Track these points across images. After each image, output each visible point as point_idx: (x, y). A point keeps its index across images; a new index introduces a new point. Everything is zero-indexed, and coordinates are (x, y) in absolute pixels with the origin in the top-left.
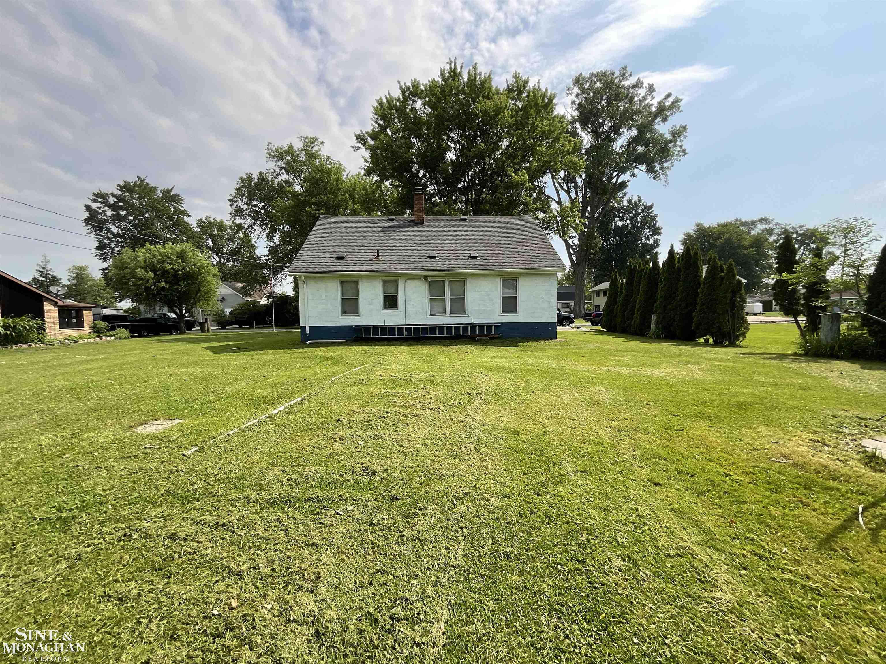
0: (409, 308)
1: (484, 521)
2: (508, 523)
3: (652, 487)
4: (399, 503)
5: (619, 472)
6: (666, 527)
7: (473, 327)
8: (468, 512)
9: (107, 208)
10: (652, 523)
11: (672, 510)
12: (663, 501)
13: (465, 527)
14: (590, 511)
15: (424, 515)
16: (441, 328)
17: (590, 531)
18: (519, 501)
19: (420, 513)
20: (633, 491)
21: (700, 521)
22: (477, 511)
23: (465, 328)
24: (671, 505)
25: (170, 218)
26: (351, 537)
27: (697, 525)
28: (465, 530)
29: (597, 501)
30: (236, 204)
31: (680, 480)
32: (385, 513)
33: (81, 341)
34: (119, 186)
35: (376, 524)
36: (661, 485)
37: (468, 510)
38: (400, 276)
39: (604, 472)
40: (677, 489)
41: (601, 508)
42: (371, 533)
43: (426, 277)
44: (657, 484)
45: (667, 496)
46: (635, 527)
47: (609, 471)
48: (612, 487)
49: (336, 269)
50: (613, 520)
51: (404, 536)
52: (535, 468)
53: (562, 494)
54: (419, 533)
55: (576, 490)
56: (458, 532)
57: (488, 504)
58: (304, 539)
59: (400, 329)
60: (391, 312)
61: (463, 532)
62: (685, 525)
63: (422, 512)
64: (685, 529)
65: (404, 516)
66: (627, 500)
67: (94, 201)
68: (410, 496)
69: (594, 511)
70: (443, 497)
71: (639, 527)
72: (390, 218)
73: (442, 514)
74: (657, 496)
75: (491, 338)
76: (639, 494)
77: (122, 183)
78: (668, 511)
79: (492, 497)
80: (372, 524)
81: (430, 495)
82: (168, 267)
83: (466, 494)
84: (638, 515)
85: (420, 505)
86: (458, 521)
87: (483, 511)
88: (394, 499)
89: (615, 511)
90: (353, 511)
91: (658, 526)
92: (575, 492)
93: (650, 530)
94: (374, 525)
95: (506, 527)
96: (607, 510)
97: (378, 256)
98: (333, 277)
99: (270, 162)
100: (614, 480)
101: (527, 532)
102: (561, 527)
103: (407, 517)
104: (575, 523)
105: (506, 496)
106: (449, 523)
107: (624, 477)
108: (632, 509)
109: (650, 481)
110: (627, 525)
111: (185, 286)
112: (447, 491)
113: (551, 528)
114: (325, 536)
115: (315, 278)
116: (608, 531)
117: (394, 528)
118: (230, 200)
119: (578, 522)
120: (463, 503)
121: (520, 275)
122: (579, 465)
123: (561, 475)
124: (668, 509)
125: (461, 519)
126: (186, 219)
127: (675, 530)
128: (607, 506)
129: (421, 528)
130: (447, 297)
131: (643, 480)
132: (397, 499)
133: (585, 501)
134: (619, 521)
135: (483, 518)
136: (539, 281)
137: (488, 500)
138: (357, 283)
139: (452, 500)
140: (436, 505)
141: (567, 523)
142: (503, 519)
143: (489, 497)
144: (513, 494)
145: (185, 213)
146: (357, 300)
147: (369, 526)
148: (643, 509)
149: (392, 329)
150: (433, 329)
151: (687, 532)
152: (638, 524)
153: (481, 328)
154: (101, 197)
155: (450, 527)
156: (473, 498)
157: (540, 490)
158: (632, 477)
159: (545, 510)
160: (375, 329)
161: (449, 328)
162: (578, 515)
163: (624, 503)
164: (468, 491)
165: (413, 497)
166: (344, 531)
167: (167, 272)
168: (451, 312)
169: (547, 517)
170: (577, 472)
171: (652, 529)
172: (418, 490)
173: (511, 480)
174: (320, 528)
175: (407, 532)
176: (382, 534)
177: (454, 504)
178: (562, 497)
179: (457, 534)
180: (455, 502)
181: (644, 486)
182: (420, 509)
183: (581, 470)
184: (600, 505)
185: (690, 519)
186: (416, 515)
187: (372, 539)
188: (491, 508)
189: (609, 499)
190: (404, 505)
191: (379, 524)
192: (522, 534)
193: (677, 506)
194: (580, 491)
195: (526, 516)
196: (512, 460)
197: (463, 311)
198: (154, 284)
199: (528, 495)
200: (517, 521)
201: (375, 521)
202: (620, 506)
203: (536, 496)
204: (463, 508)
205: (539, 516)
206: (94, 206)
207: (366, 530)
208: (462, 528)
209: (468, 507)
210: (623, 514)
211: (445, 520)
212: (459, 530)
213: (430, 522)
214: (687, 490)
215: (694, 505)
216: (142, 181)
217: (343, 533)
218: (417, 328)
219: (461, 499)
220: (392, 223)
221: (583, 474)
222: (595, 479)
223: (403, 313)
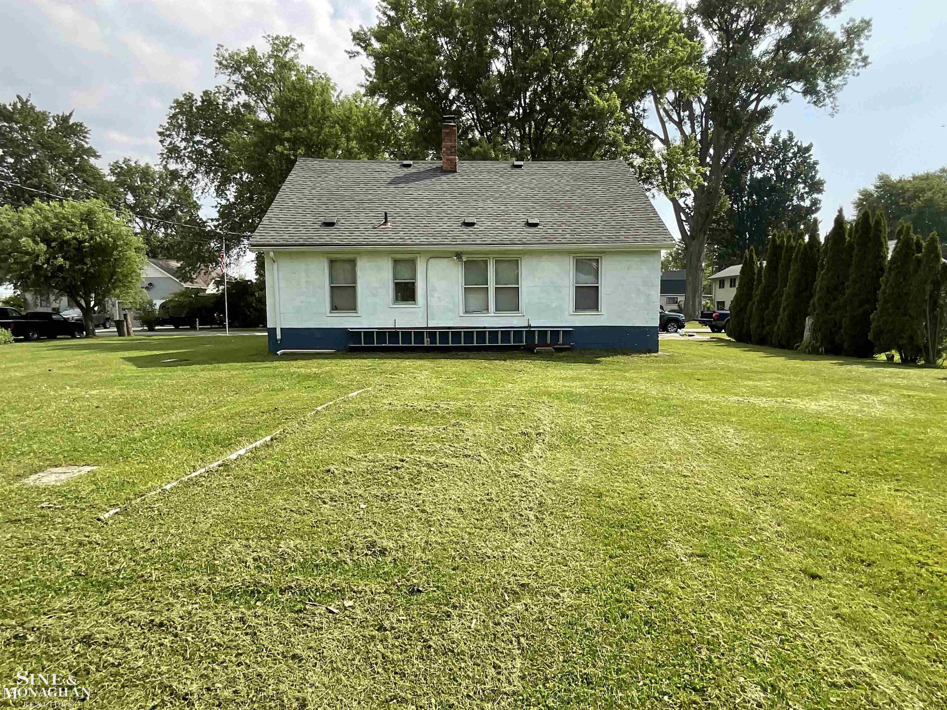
0: (433, 301)
1: (551, 627)
2: (587, 630)
3: (807, 581)
4: (423, 597)
5: (756, 557)
6: (829, 641)
7: (530, 333)
8: (526, 613)
10: (807, 635)
11: (837, 616)
12: (824, 602)
13: (523, 636)
14: (712, 614)
15: (460, 616)
16: (481, 333)
17: (712, 646)
18: (604, 597)
19: (454, 613)
20: (778, 587)
21: (881, 633)
22: (540, 612)
23: (518, 333)
24: (836, 608)
25: (70, 160)
26: (350, 647)
27: (877, 640)
28: (522, 640)
29: (723, 600)
30: (169, 140)
31: (851, 571)
32: (402, 612)
35: (388, 627)
36: (820, 578)
37: (527, 610)
38: (419, 252)
39: (733, 557)
40: (846, 585)
41: (729, 611)
42: (381, 641)
43: (459, 255)
44: (814, 577)
45: (830, 595)
46: (782, 641)
47: (741, 555)
48: (745, 579)
49: (322, 241)
50: (748, 630)
51: (430, 647)
52: (627, 548)
53: (669, 588)
54: (453, 643)
55: (690, 583)
56: (511, 642)
57: (557, 601)
58: (281, 648)
59: (419, 334)
60: (406, 307)
61: (519, 643)
62: (859, 639)
63: (457, 612)
64: (858, 645)
65: (429, 617)
66: (769, 599)
68: (438, 587)
69: (718, 616)
70: (488, 590)
71: (787, 640)
72: (405, 162)
73: (488, 615)
74: (815, 594)
75: (558, 350)
76: (787, 591)
78: (831, 618)
79: (562, 591)
80: (382, 628)
81: (469, 586)
82: (69, 236)
83: (523, 585)
84: (787, 623)
85: (453, 601)
86: (512, 626)
87: (548, 612)
88: (414, 591)
89: (750, 616)
90: (353, 608)
91: (817, 640)
92: (689, 586)
93: (804, 646)
94: (385, 630)
95: (585, 637)
96: (738, 614)
97: (386, 222)
98: (317, 254)
99: (220, 75)
100: (749, 569)
101: (617, 645)
102: (668, 638)
103: (435, 618)
104: (689, 633)
105: (582, 590)
106: (499, 628)
107: (763, 564)
108: (777, 614)
109: (805, 572)
110: (769, 638)
111: (93, 265)
112: (494, 580)
113: (653, 639)
114: (312, 644)
115: (290, 255)
116: (740, 646)
117: (414, 635)
118: (161, 134)
119: (693, 631)
120: (518, 599)
121: (604, 252)
122: (695, 545)
123: (667, 560)
124: (832, 615)
125: (516, 623)
126: (92, 161)
127: (842, 646)
128: (739, 608)
129: (456, 635)
130: (492, 285)
131: (792, 570)
132: (419, 591)
133: (704, 599)
134: (757, 632)
135: (550, 623)
136: (635, 260)
137: (557, 596)
138: (353, 262)
139: (502, 594)
140: (478, 601)
141: (678, 632)
142: (581, 625)
143: (558, 591)
144: (595, 587)
145: (91, 152)
146: (354, 289)
147: (378, 630)
148: (793, 614)
149: (406, 334)
150: (469, 334)
151: (861, 650)
152: (786, 636)
153: (543, 333)
155: (499, 635)
156: (534, 592)
157: (636, 583)
158: (776, 566)
159: (644, 612)
160: (382, 334)
161: (494, 334)
162: (693, 621)
163: (765, 604)
164: (525, 581)
165: (443, 589)
166: (340, 637)
167: (67, 242)
168: (497, 309)
169: (646, 623)
170: (692, 555)
171: (807, 644)
172: (450, 578)
173: (590, 566)
174: (304, 632)
175: (435, 641)
176: (397, 644)
177: (505, 601)
178: (670, 594)
179: (510, 646)
180: (507, 598)
181: (794, 579)
182: (455, 607)
183: (698, 552)
184: (728, 606)
185: (866, 631)
186: (449, 616)
187: (383, 650)
188: (562, 608)
189: (742, 597)
190: (429, 600)
191: (393, 628)
192: (609, 648)
193: (845, 610)
194: (696, 585)
195: (614, 620)
196: (594, 537)
197: (515, 307)
198: (47, 261)
199: (618, 590)
200: (601, 629)
201: (387, 624)
202: (758, 609)
203: (629, 590)
204: (519, 607)
205: (635, 622)
207: (373, 637)
208: (518, 637)
209: (526, 605)
210: (763, 621)
211: (491, 625)
212: (514, 639)
213: (470, 627)
214: (861, 587)
215: (872, 609)
216: (25, 103)
217: (339, 641)
218: (444, 333)
219: (516, 593)
220: (407, 170)
221: (701, 559)
222: (720, 566)
223: (423, 309)
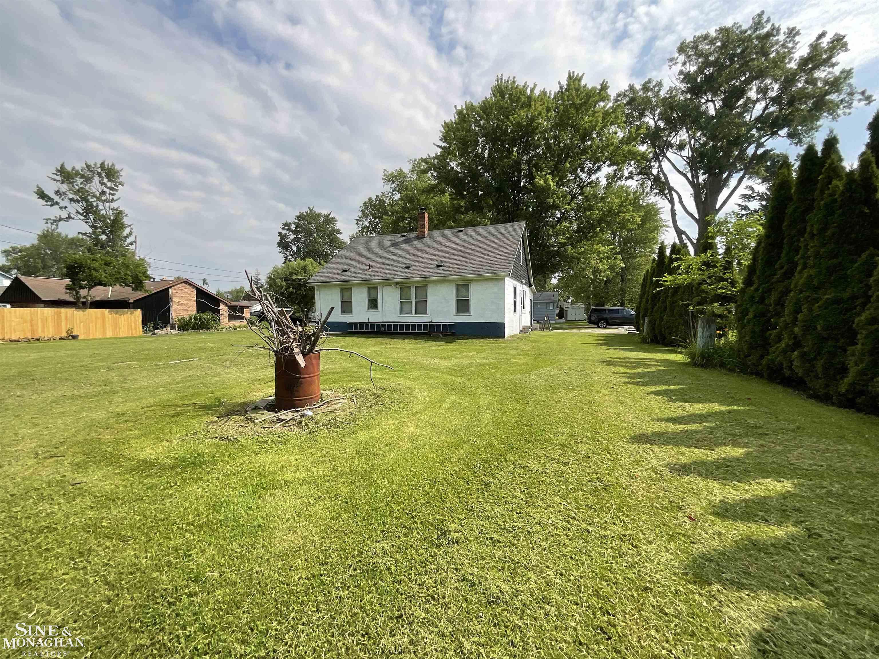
0: (386, 309)
7: (432, 326)
9: (291, 233)
16: (407, 325)
23: (425, 325)
25: (329, 236)
30: (361, 223)
33: (238, 329)
34: (296, 216)
38: (379, 284)
43: (397, 284)
49: (336, 280)
59: (378, 325)
60: (373, 312)
67: (283, 229)
72: (403, 234)
75: (445, 335)
77: (298, 214)
82: (294, 277)
97: (370, 268)
98: (335, 286)
115: (325, 286)
118: (357, 220)
121: (472, 280)
126: (339, 235)
130: (413, 300)
136: (489, 284)
138: (351, 289)
145: (338, 231)
146: (351, 302)
149: (372, 325)
150: (401, 325)
153: (438, 326)
154: (287, 226)
160: (362, 325)
161: (413, 326)
167: (294, 280)
168: (416, 312)
197: (425, 312)
198: (286, 289)
206: (284, 232)
216: (311, 211)
218: (389, 325)
220: (404, 238)
223: (381, 312)
